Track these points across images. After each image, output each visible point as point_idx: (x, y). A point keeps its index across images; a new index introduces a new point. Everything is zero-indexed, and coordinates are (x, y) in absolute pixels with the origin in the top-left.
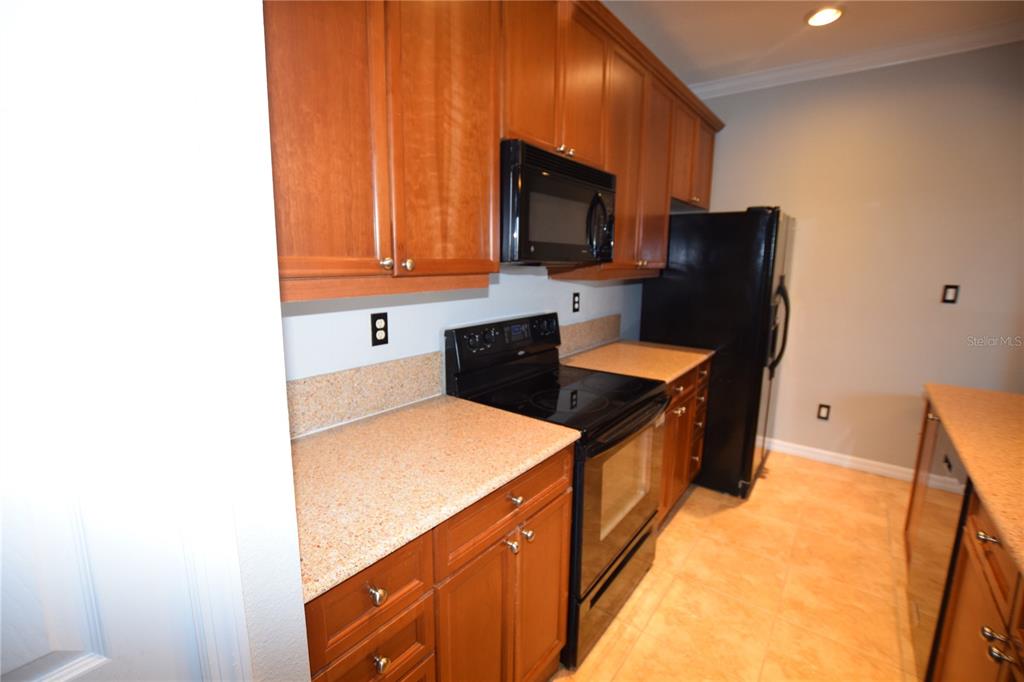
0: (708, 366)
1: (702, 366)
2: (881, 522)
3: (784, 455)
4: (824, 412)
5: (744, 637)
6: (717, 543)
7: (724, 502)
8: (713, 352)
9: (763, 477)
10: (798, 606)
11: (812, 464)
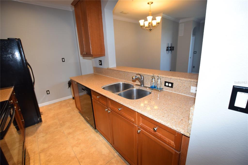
0: (14, 92)
1: (13, 92)
2: (70, 108)
3: (43, 107)
4: (48, 92)
5: (65, 149)
6: (43, 137)
7: (37, 126)
8: (13, 87)
9: (42, 114)
10: (69, 134)
11: (50, 105)
